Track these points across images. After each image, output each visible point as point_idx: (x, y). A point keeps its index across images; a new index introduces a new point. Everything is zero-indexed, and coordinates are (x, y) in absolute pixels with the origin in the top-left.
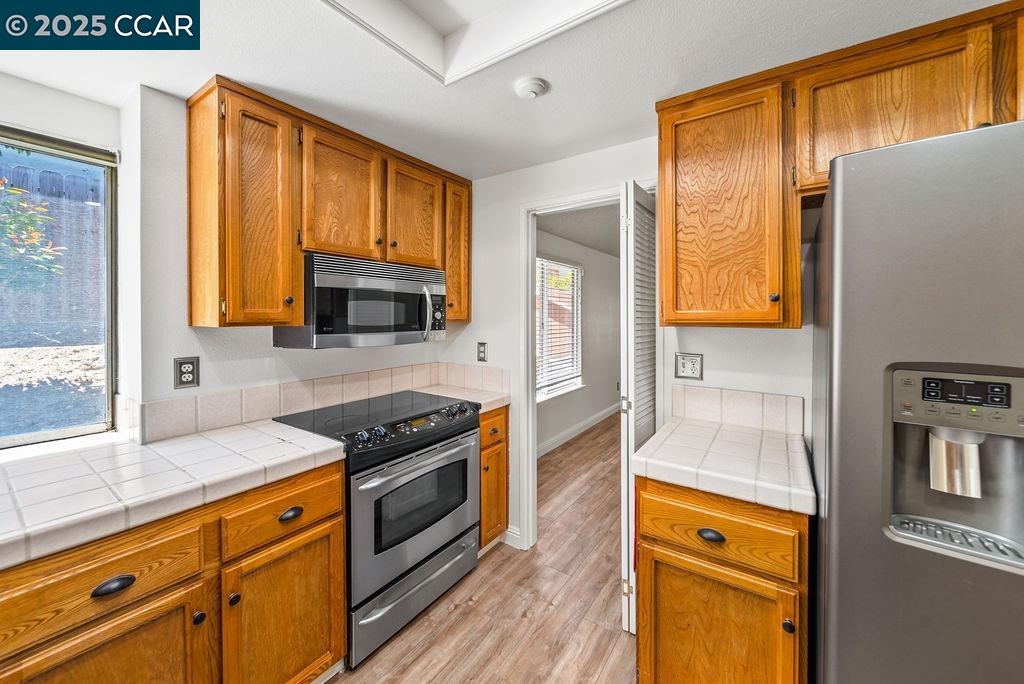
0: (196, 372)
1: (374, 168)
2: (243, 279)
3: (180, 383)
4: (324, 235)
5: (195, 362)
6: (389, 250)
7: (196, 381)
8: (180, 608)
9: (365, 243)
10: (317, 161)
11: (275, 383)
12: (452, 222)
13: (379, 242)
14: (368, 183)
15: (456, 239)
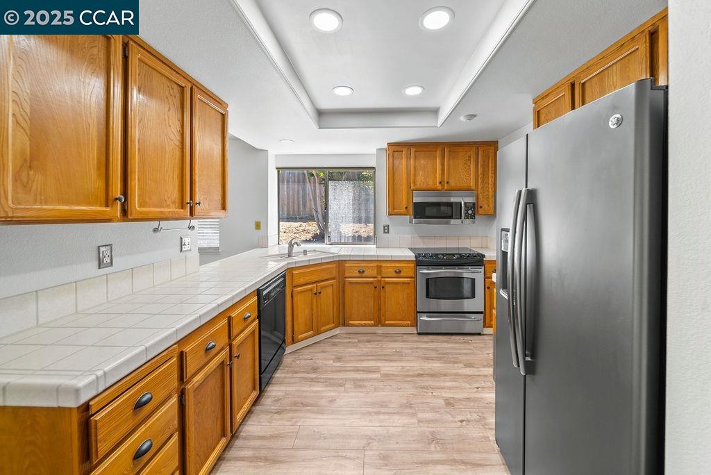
0: (388, 229)
1: (438, 153)
2: (394, 201)
3: (384, 232)
4: (418, 184)
5: (388, 226)
6: (446, 185)
7: (388, 232)
8: (372, 283)
9: (435, 184)
10: (415, 158)
11: (410, 236)
12: (483, 165)
13: (440, 183)
14: (436, 160)
15: (485, 174)
